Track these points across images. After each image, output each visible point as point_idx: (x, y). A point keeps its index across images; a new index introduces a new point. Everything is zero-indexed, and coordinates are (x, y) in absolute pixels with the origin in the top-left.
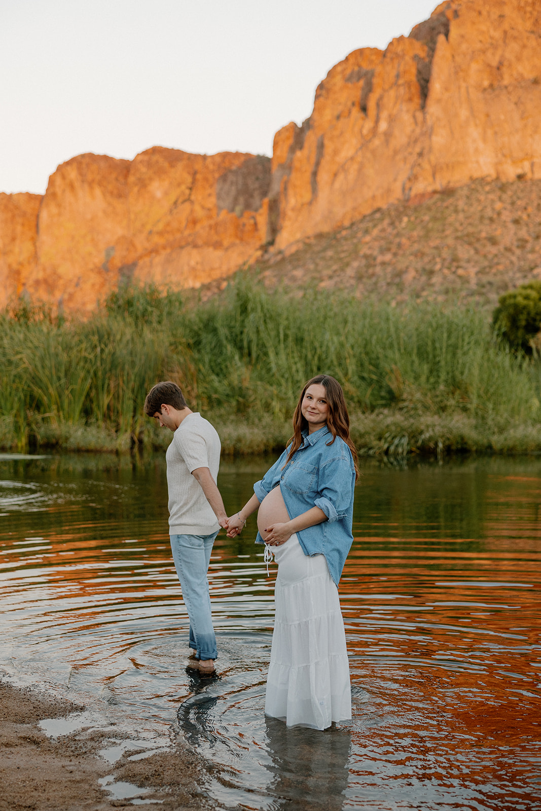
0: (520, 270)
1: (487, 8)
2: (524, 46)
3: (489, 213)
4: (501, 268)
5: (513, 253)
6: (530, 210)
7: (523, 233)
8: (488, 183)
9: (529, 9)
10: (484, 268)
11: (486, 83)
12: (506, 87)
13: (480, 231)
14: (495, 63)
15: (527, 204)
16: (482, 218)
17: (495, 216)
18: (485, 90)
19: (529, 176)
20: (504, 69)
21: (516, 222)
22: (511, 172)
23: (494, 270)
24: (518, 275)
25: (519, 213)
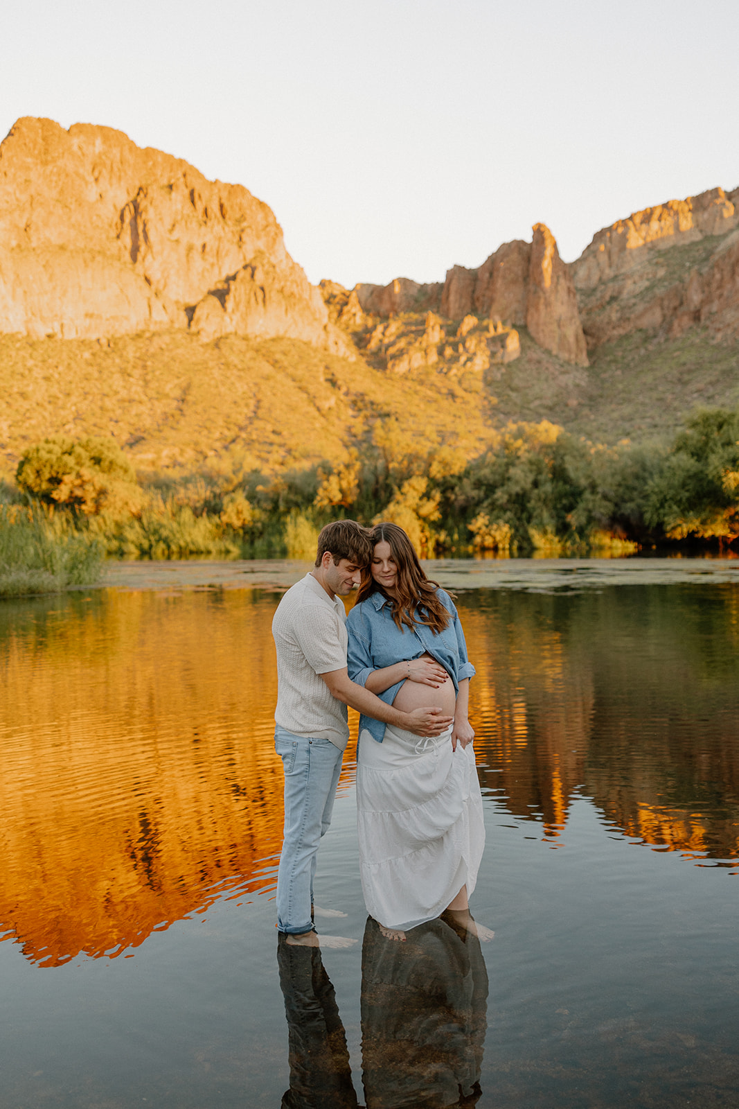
0: (52, 425)
1: (13, 170)
2: (51, 213)
3: (20, 368)
4: (33, 422)
5: (45, 409)
6: (61, 368)
7: (54, 390)
8: (19, 341)
9: (54, 178)
10: (17, 422)
11: (14, 243)
12: (34, 249)
13: (12, 386)
14: (22, 226)
15: (58, 363)
16: (13, 372)
17: (26, 372)
18: (13, 249)
19: (59, 336)
20: (31, 232)
21: (47, 379)
22: (41, 331)
23: (27, 424)
24: (50, 430)
25: (51, 371)
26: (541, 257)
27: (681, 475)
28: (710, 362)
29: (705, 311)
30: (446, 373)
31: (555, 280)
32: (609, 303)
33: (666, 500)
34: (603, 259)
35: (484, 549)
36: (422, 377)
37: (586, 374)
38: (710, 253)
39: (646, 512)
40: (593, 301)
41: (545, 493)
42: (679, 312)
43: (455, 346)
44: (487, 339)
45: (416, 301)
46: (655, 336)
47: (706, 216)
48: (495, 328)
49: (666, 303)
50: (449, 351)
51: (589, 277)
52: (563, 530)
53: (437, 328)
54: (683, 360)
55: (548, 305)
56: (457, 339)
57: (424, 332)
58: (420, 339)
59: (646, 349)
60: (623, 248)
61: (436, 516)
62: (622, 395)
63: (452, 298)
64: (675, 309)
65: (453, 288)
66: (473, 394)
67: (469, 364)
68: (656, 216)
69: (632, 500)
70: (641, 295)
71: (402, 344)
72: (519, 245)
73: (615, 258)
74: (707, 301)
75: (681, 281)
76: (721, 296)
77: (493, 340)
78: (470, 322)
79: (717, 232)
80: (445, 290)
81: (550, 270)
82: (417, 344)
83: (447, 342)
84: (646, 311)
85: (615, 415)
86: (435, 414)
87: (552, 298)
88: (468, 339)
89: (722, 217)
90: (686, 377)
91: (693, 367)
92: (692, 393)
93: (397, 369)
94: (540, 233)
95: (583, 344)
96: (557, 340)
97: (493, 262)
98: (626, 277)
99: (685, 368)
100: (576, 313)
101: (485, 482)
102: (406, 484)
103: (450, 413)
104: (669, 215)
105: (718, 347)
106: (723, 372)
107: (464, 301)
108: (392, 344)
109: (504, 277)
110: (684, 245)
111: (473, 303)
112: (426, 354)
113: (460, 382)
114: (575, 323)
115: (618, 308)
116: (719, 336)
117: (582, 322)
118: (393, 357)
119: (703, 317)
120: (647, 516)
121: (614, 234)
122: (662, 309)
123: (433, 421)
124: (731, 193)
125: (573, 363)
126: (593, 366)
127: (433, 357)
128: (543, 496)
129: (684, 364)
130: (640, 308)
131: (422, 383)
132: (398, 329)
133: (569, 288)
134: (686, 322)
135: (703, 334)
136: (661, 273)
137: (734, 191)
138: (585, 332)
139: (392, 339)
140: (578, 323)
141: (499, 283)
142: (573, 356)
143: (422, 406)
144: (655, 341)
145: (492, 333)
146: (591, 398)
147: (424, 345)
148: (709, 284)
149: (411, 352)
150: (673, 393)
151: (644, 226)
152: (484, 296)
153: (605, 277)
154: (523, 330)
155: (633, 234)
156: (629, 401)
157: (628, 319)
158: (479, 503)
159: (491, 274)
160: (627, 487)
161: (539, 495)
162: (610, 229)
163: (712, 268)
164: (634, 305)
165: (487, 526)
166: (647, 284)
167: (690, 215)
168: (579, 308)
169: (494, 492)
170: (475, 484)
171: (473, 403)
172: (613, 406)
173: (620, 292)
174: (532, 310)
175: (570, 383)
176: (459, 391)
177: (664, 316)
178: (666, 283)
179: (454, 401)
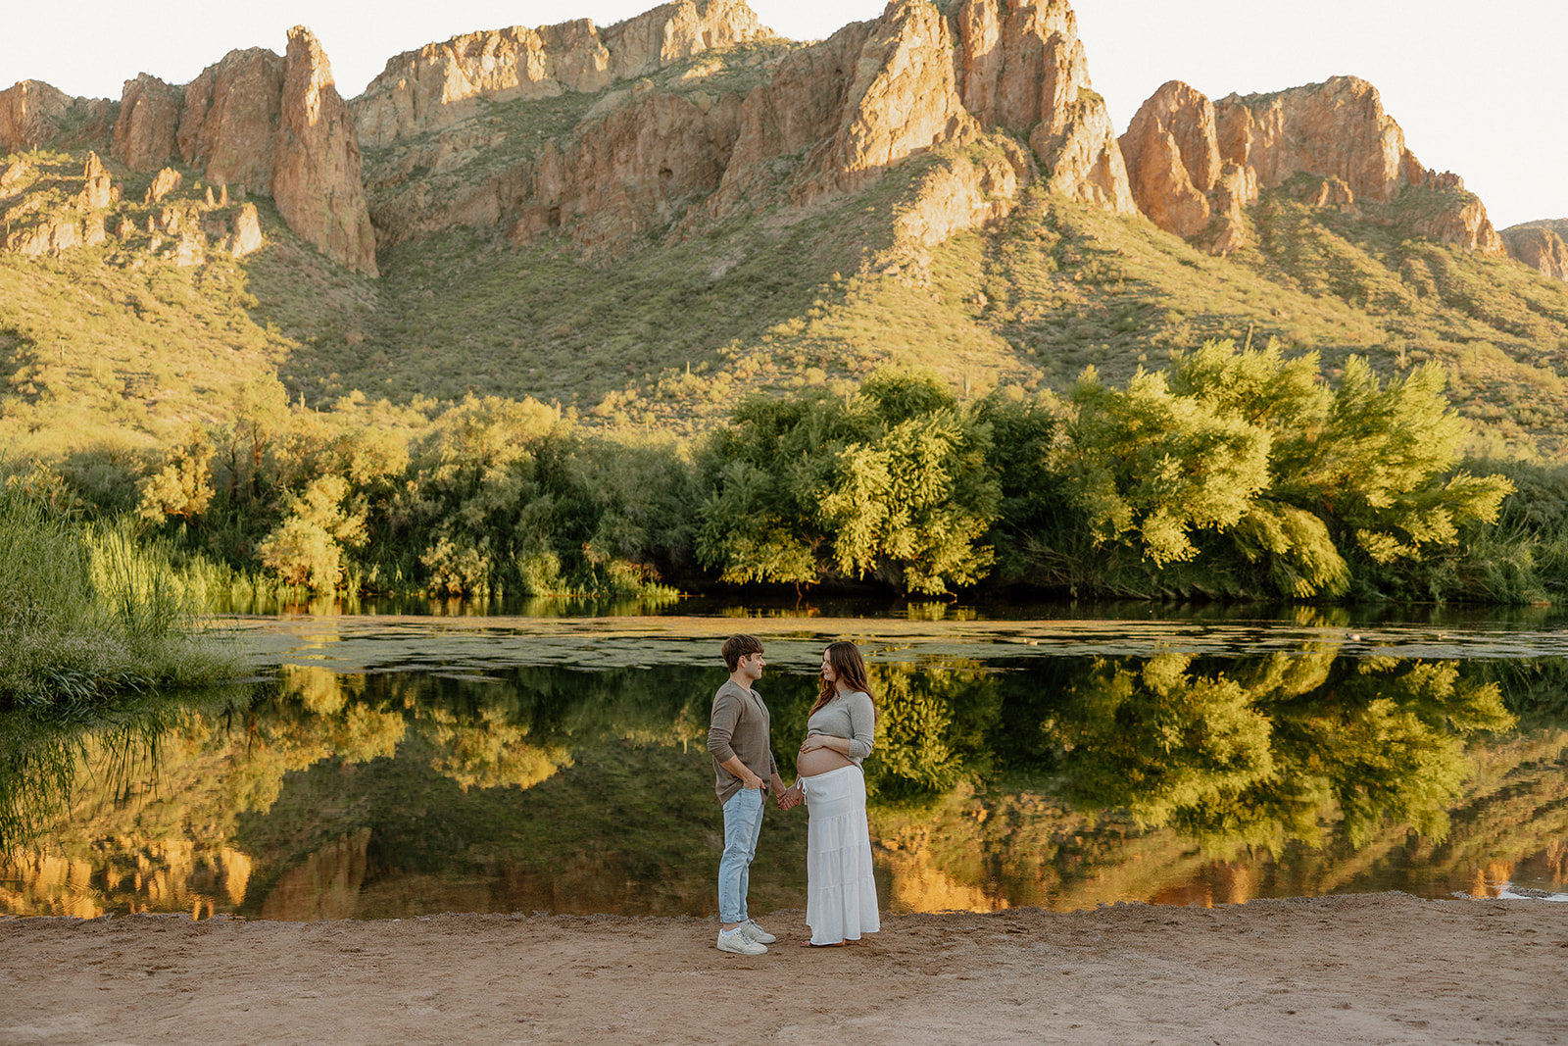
26: (304, 85)
27: (747, 494)
28: (575, 293)
29: (566, 209)
30: (122, 266)
31: (327, 126)
32: (412, 177)
33: (729, 530)
34: (404, 103)
35: (444, 595)
36: (76, 268)
37: (376, 291)
38: (574, 120)
39: (701, 544)
40: (386, 171)
41: (540, 510)
42: (527, 206)
43: (141, 220)
44: (201, 214)
45: (64, 128)
46: (488, 241)
47: (568, 60)
48: (217, 196)
49: (506, 189)
50: (128, 227)
51: (379, 129)
52: (572, 567)
53: (106, 181)
54: (533, 284)
55: (312, 167)
56: (144, 207)
57: (80, 187)
58: (71, 198)
59: (474, 261)
60: (437, 91)
61: (362, 540)
62: (440, 332)
63: (135, 132)
64: (520, 200)
65: (138, 115)
66: (175, 308)
67: (167, 253)
68: (490, 48)
69: (674, 526)
70: (467, 171)
71: (37, 202)
72: (264, 57)
73: (423, 104)
74: (571, 194)
75: (531, 158)
76: (591, 189)
77: (213, 216)
78: (167, 180)
79: (583, 90)
80: (122, 116)
81: (317, 108)
82: (67, 207)
83: (124, 209)
84: (473, 198)
85: (430, 364)
86: (108, 338)
87: (321, 158)
88: (166, 210)
89: (592, 66)
90: (540, 313)
91: (550, 298)
92: (551, 339)
93: (25, 249)
94: (300, 43)
95: (370, 240)
96: (327, 231)
97: (214, 79)
98: (441, 138)
99: (538, 297)
100: (359, 187)
101: (442, 489)
102: (313, 486)
103: (134, 340)
104: (512, 49)
105: (586, 268)
106: (597, 310)
107: (157, 141)
108: (17, 201)
109: (235, 109)
110: (534, 101)
111: (175, 146)
112: (85, 228)
113: (149, 283)
114: (358, 204)
115: (429, 187)
116: (589, 251)
117: (368, 205)
118: (17, 225)
119: (563, 220)
120: (702, 551)
121: (423, 64)
122: (500, 198)
123: (104, 350)
124: (606, 30)
125: (353, 270)
126: (385, 277)
127: (98, 235)
128: (538, 515)
129: (536, 291)
130: (465, 191)
131: (75, 278)
132: (26, 174)
133: (348, 143)
134: (537, 222)
135: (564, 247)
136: (498, 140)
137: (611, 28)
138: (372, 220)
139: (14, 192)
140: (363, 203)
141: (226, 119)
142: (353, 259)
143: (80, 321)
144: (491, 247)
145: (211, 204)
146: (385, 332)
147: (80, 209)
148: (573, 169)
149: (54, 221)
150: (521, 337)
151: (470, 61)
152: (196, 136)
153: (406, 134)
154: (268, 206)
155: (452, 69)
156: (451, 343)
157: (445, 207)
158: (433, 521)
159: (211, 101)
160: (662, 506)
161: (532, 513)
162: (416, 55)
163: (578, 143)
164: (455, 185)
165: (450, 559)
166: (476, 154)
167: (543, 54)
168: (362, 178)
169: (458, 506)
170: (424, 491)
171: (176, 325)
172: (424, 350)
173: (431, 162)
174: (284, 173)
175: (349, 303)
176: (148, 300)
177: (502, 209)
178: (506, 158)
179: (142, 319)
